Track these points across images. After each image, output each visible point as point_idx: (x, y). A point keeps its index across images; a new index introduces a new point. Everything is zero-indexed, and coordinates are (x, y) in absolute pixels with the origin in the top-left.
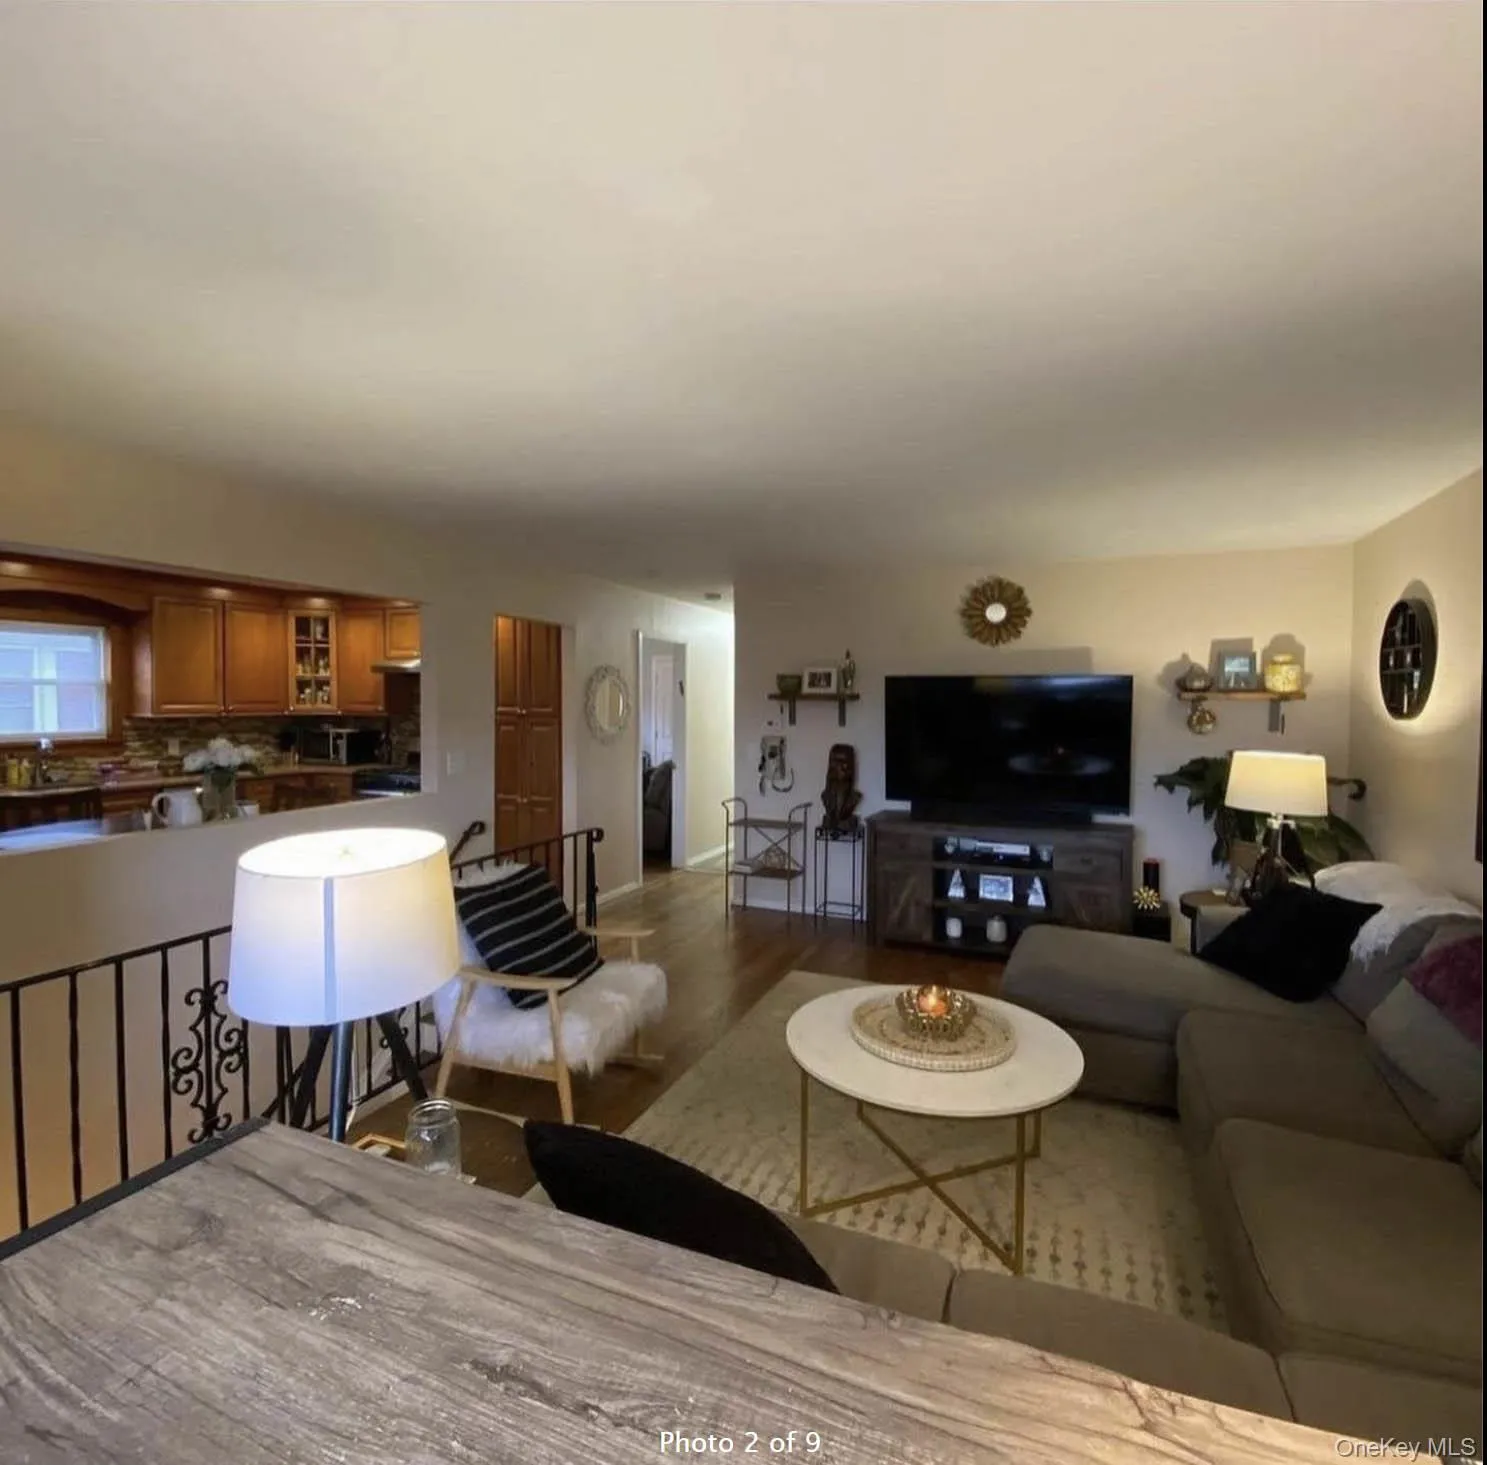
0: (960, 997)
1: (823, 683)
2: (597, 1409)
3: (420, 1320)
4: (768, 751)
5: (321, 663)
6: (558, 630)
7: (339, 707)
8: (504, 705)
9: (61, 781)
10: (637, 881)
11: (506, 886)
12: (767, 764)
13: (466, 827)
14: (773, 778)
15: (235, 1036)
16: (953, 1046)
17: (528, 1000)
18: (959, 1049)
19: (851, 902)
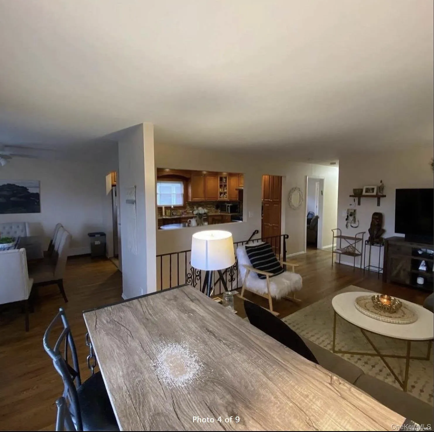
0: (399, 300)
1: (371, 191)
2: (222, 341)
3: (201, 321)
4: (350, 213)
5: (225, 188)
6: (281, 177)
7: (229, 199)
8: (266, 199)
9: (175, 215)
10: (305, 251)
11: (259, 247)
12: (349, 218)
13: (254, 231)
14: (351, 223)
15: (199, 272)
16: (391, 315)
17: (262, 277)
18: (392, 316)
19: (378, 267)
